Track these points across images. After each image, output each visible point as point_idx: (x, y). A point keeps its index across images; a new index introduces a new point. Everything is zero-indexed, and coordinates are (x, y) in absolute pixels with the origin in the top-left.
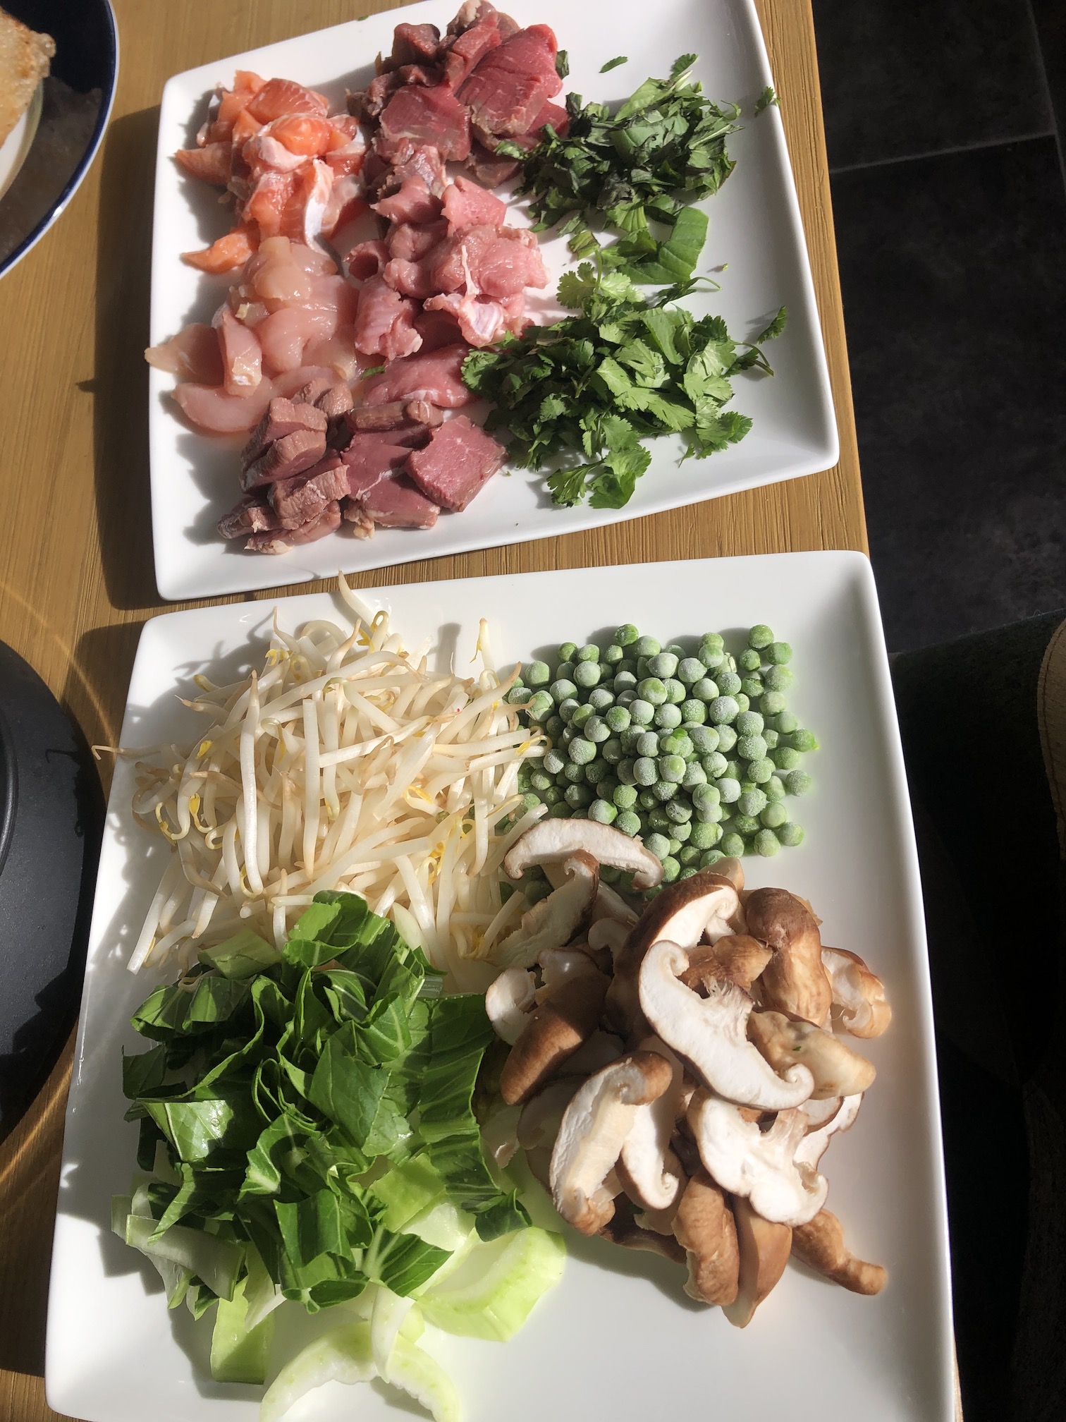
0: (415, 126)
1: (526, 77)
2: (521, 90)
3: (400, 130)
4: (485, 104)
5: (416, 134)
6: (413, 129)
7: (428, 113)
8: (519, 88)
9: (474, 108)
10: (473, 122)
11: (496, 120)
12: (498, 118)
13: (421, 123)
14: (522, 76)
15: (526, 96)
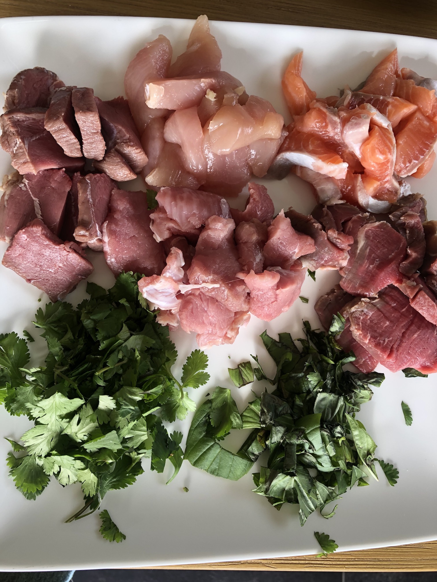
0: (368, 250)
1: (395, 346)
2: (384, 341)
3: (367, 237)
4: (379, 310)
5: (360, 250)
6: (366, 249)
7: (377, 263)
8: (387, 340)
9: (376, 300)
10: (363, 299)
11: (362, 318)
12: (363, 319)
13: (370, 255)
14: (397, 343)
15: (378, 345)
